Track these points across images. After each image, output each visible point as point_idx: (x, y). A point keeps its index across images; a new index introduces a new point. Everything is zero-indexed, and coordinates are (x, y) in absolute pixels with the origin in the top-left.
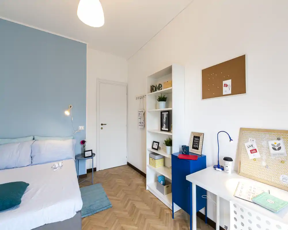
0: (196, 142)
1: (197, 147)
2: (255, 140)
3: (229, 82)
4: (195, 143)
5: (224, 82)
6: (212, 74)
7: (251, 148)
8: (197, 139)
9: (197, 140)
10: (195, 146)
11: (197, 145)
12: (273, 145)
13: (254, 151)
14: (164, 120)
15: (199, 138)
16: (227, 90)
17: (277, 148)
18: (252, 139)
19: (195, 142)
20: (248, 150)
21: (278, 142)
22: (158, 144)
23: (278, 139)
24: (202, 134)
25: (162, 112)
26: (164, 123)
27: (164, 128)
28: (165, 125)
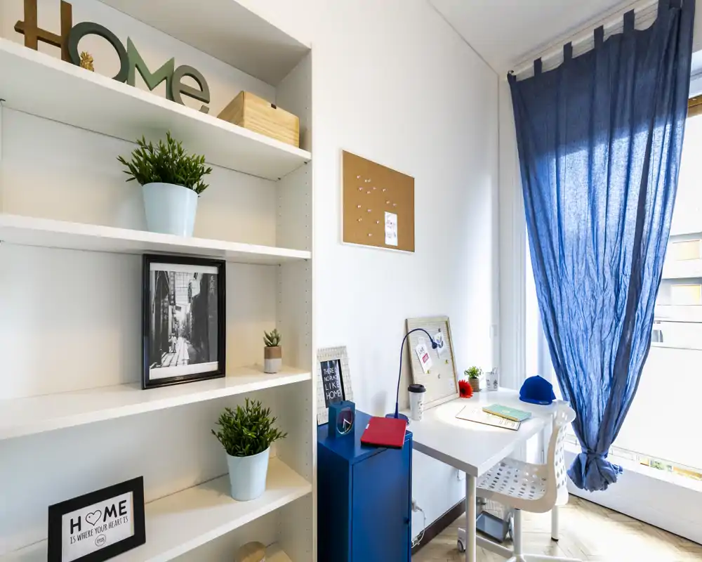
0: (331, 382)
5: (387, 217)
8: (332, 370)
9: (332, 374)
10: (332, 395)
11: (336, 390)
13: (426, 358)
14: (182, 312)
19: (328, 382)
22: (127, 496)
23: (439, 331)
24: (342, 349)
25: (150, 257)
26: (173, 330)
27: (178, 360)
28: (182, 347)
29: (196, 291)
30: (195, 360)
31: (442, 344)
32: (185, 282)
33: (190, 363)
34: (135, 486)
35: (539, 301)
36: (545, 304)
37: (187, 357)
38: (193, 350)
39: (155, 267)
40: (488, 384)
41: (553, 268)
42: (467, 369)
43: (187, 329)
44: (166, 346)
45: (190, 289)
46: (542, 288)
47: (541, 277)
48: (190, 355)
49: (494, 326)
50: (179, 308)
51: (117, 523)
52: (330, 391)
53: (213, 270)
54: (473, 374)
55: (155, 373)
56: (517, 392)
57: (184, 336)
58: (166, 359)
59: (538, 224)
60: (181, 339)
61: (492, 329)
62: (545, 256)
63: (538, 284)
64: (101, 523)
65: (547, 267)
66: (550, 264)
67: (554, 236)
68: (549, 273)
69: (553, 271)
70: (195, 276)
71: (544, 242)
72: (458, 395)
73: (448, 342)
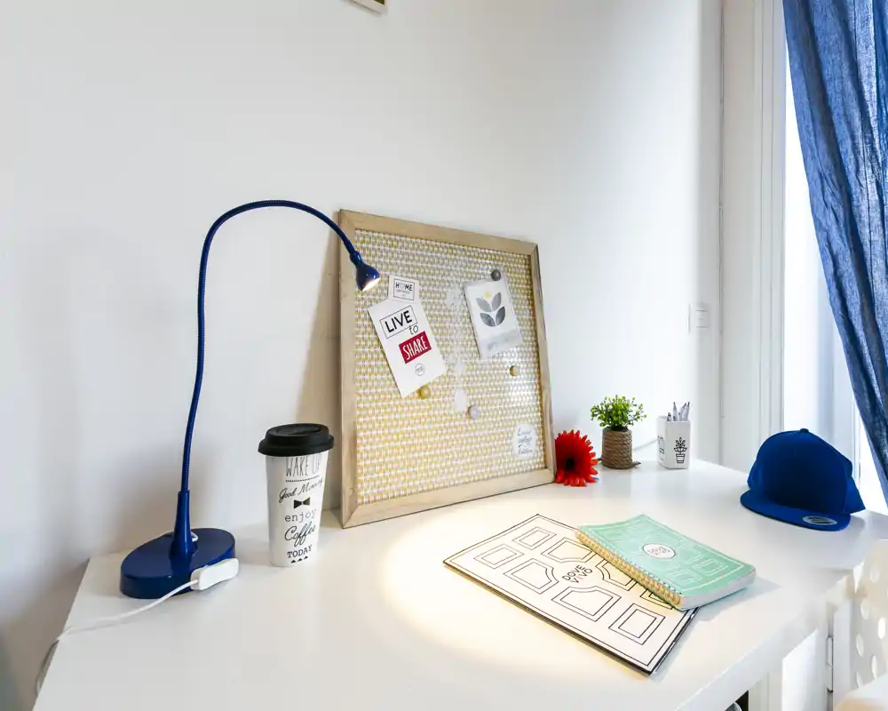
2: (417, 287)
7: (405, 334)
13: (418, 345)
17: (493, 314)
20: (392, 347)
21: (495, 288)
23: (495, 276)
31: (502, 314)
35: (819, 226)
36: (834, 234)
40: (662, 451)
41: (859, 133)
42: (598, 403)
46: (828, 191)
47: (825, 161)
49: (704, 309)
54: (616, 420)
56: (739, 479)
59: (817, 22)
61: (696, 315)
62: (835, 102)
63: (818, 181)
65: (841, 130)
66: (849, 124)
67: (861, 48)
68: (846, 146)
69: (860, 141)
71: (834, 66)
72: (549, 475)
73: (527, 316)
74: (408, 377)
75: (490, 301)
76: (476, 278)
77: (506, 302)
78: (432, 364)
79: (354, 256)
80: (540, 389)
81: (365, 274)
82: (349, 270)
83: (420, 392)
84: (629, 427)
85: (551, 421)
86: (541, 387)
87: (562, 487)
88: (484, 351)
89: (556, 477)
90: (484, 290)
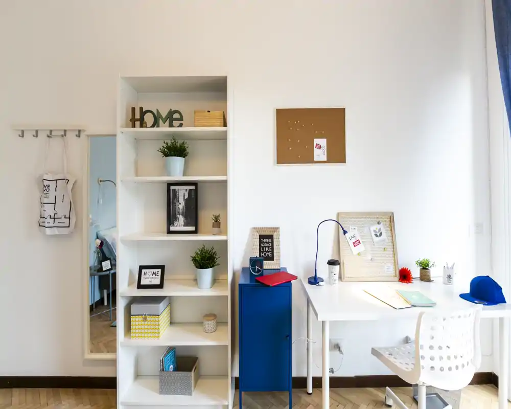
0: (266, 247)
1: (268, 255)
2: (356, 228)
3: (323, 142)
4: (263, 249)
5: (316, 141)
6: (297, 122)
7: (354, 240)
8: (267, 240)
9: (266, 243)
10: (265, 254)
11: (268, 252)
12: (375, 231)
13: (357, 243)
14: (181, 205)
15: (271, 237)
16: (320, 154)
17: (378, 234)
18: (353, 227)
19: (263, 247)
20: (351, 243)
21: (379, 226)
22: (160, 270)
23: (379, 223)
24: (276, 229)
25: (170, 184)
26: (178, 212)
27: (180, 224)
28: (181, 219)
29: (186, 197)
30: (186, 225)
31: (381, 234)
32: (183, 193)
33: (184, 226)
34: (162, 268)
37: (183, 224)
38: (185, 221)
39: (172, 188)
42: (417, 260)
43: (183, 212)
44: (176, 219)
45: (184, 195)
48: (184, 222)
50: (180, 204)
51: (156, 278)
52: (264, 252)
53: (193, 187)
54: (425, 266)
55: (172, 229)
57: (182, 215)
58: (176, 223)
60: (181, 216)
61: (474, 228)
64: (151, 276)
70: (186, 190)
72: (397, 279)
73: (390, 234)
74: (356, 250)
75: (377, 230)
76: (372, 225)
77: (383, 231)
78: (361, 248)
79: (343, 229)
80: (394, 255)
81: (345, 232)
82: (341, 232)
83: (358, 254)
84: (430, 268)
85: (398, 264)
86: (395, 254)
87: (401, 283)
88: (375, 244)
89: (399, 279)
90: (375, 227)
